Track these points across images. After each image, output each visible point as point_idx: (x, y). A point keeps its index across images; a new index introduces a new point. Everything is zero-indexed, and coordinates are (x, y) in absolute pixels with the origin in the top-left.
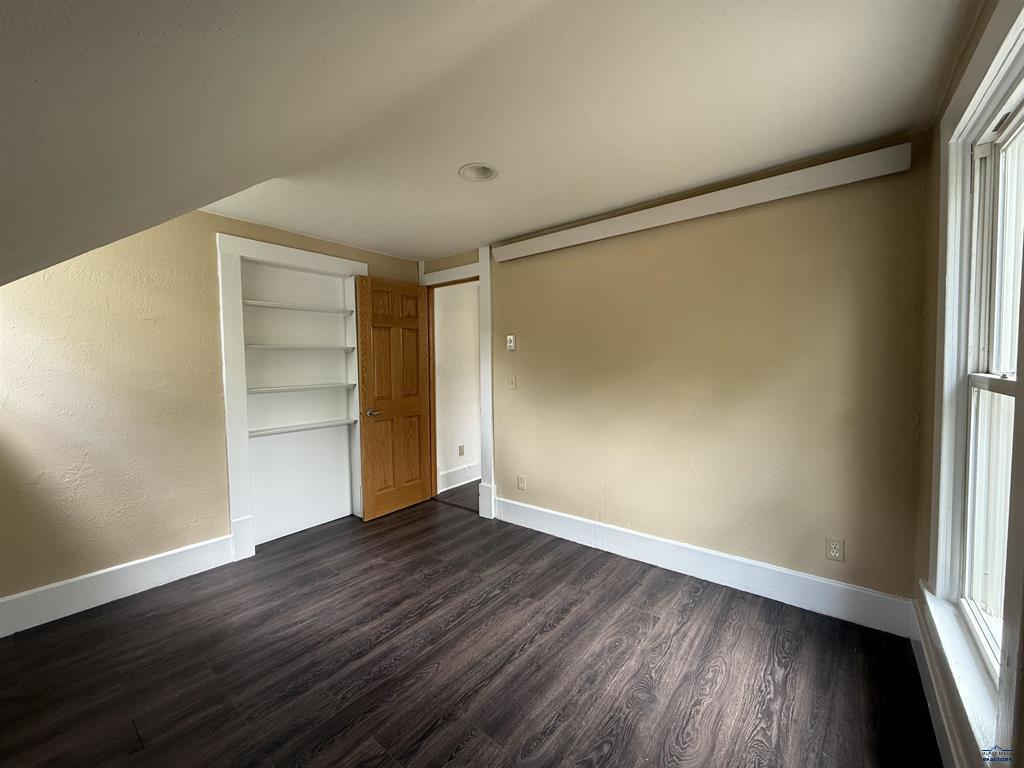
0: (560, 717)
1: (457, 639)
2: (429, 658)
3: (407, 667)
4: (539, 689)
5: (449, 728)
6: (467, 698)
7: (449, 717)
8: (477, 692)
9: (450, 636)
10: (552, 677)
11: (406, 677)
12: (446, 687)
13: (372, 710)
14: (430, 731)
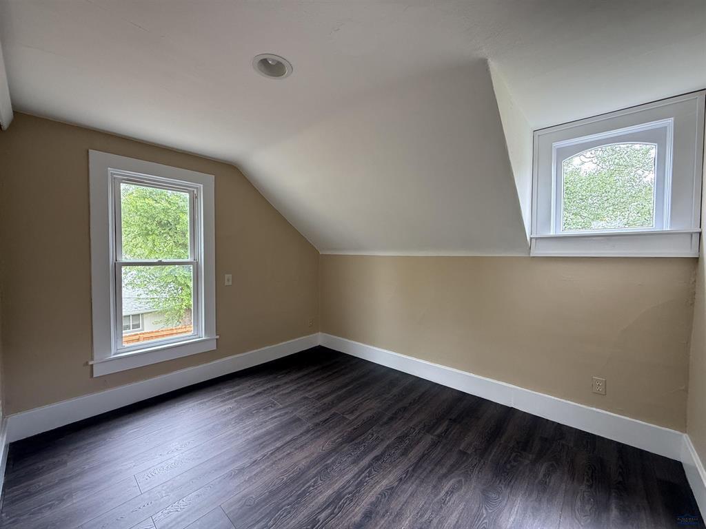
0: (265, 422)
1: (309, 468)
2: (329, 454)
3: (342, 449)
4: (268, 433)
5: (318, 421)
6: (307, 431)
7: (317, 425)
8: (301, 434)
9: (314, 471)
10: (256, 439)
11: (341, 444)
12: (318, 437)
13: (355, 429)
14: (326, 420)
